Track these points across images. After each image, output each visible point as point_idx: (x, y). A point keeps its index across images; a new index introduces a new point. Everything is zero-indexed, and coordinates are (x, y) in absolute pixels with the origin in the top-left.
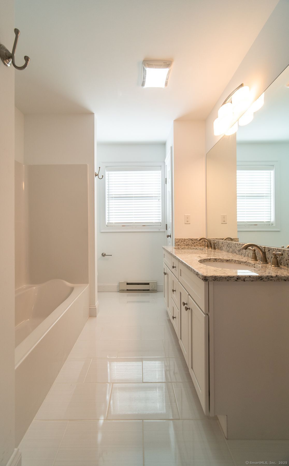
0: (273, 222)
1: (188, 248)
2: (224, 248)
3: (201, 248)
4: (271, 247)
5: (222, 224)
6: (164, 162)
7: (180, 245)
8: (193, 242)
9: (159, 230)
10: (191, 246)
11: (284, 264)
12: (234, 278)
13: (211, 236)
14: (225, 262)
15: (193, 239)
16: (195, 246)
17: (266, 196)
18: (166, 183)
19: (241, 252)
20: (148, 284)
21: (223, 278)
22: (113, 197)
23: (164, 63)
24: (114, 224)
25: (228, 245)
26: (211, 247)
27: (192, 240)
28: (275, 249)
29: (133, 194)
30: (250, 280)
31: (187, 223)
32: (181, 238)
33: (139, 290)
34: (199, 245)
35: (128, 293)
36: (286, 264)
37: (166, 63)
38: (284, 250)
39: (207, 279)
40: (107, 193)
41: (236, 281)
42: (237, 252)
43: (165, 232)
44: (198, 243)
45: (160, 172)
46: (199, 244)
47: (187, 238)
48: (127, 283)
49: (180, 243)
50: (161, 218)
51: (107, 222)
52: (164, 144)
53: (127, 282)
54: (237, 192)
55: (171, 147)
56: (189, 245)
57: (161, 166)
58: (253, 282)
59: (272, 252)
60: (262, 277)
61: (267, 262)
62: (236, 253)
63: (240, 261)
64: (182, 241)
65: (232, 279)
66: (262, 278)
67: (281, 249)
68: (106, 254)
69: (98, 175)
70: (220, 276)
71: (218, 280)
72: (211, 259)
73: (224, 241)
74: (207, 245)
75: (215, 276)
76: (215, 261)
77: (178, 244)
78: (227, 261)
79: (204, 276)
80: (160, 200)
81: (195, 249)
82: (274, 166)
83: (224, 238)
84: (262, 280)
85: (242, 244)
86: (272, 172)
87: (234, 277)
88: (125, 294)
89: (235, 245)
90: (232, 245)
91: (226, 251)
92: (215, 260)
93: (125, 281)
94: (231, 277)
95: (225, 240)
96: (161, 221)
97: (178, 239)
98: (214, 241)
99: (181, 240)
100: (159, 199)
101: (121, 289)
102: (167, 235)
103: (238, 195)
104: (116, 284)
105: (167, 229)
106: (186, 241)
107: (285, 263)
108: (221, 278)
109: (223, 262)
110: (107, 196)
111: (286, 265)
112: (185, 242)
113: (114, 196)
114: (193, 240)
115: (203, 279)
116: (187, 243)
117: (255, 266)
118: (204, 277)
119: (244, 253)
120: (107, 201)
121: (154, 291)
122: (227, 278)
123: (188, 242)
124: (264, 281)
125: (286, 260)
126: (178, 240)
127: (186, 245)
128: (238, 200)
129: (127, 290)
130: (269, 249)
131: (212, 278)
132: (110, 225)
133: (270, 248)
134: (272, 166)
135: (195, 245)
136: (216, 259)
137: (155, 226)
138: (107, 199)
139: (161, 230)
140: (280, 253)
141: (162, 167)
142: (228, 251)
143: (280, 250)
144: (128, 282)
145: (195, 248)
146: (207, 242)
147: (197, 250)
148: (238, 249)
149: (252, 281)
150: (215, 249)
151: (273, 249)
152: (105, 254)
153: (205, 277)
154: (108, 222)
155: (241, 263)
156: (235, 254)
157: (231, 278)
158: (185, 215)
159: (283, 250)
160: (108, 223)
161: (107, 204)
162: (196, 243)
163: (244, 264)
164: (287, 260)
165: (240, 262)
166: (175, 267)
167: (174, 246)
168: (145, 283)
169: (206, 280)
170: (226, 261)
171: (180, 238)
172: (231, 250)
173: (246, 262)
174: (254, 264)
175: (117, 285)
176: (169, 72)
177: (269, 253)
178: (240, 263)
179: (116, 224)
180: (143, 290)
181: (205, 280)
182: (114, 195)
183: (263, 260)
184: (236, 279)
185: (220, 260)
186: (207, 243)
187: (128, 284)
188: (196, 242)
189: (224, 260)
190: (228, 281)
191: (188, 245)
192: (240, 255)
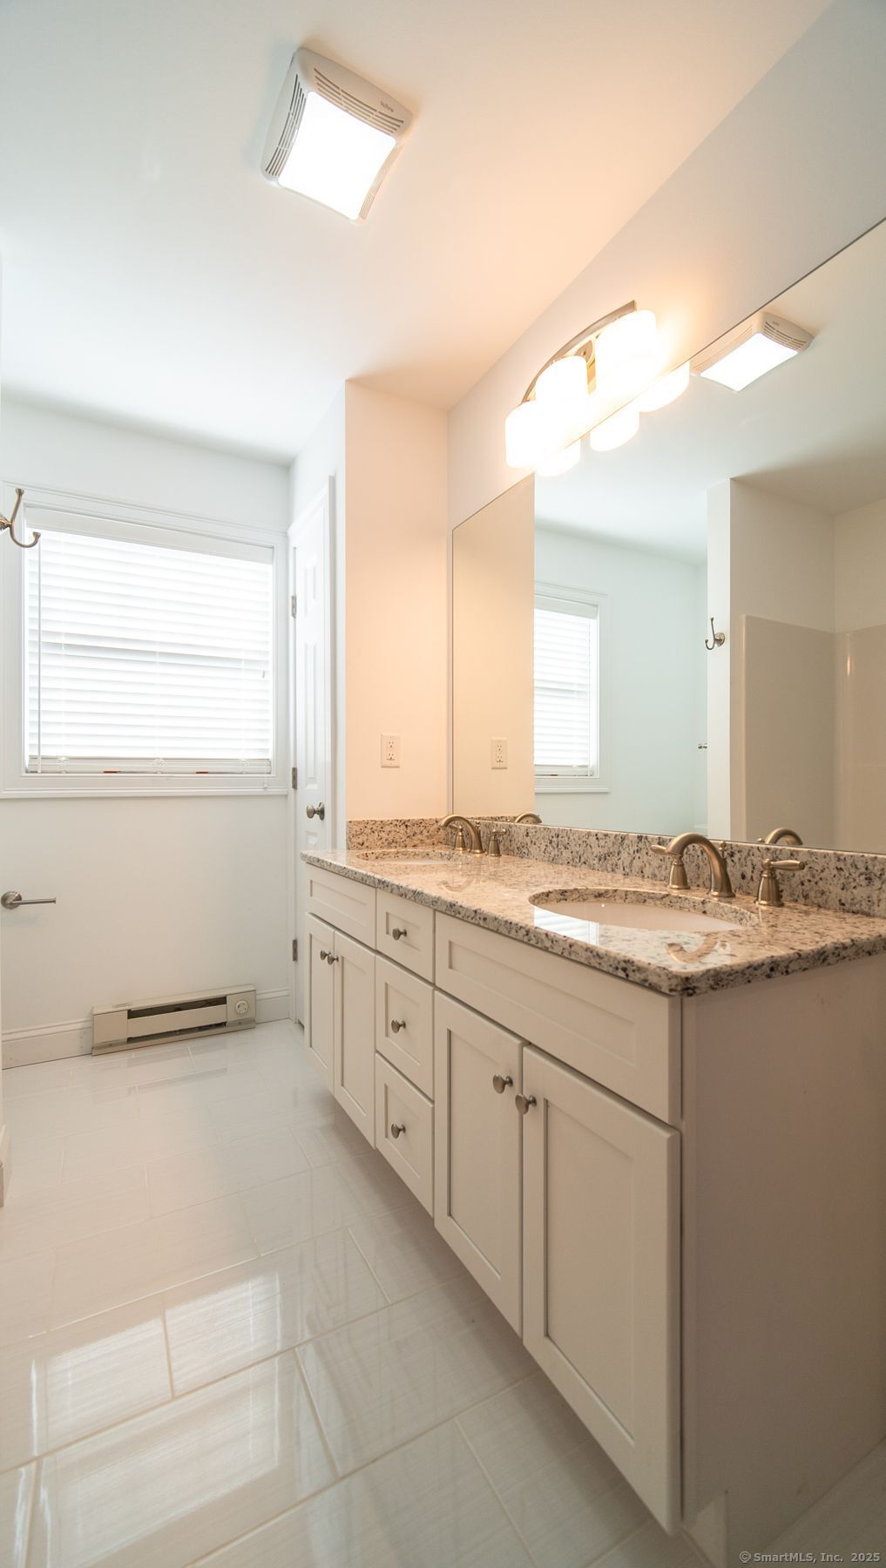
0: (592, 767)
1: (398, 853)
2: (533, 849)
3: (443, 852)
4: (739, 844)
5: (493, 768)
6: (286, 536)
7: (366, 844)
8: (408, 831)
9: (265, 788)
10: (402, 844)
11: (792, 894)
12: (763, 968)
13: (473, 810)
14: (592, 899)
15: (409, 820)
16: (414, 846)
17: (578, 692)
18: (294, 615)
19: (610, 862)
20: (221, 1001)
21: (737, 972)
22: (58, 645)
23: (382, 104)
24: (65, 763)
25: (555, 839)
26: (481, 848)
27: (406, 826)
28: (755, 851)
29: (153, 643)
30: (800, 969)
31: (390, 764)
32: (369, 819)
33: (182, 1032)
34: (428, 841)
35: (133, 1055)
36: (798, 896)
37: (392, 111)
38: (794, 851)
39: (694, 988)
40: (28, 626)
41: (769, 976)
42: (595, 862)
43: (286, 796)
44: (425, 833)
45: (269, 568)
46: (428, 837)
47: (391, 819)
48: (129, 1011)
49: (366, 837)
50: (270, 746)
51: (28, 752)
52: (285, 467)
53: (128, 1008)
54: (536, 676)
55: (330, 477)
56: (396, 842)
57: (273, 548)
58: (806, 971)
59: (742, 860)
60: (824, 952)
61: (731, 891)
62: (590, 866)
63: (644, 893)
64: (375, 828)
65: (758, 972)
66: (826, 954)
67: (781, 850)
68: (24, 899)
69: (10, 526)
70: (729, 969)
71: (723, 986)
72: (549, 892)
73: (535, 827)
74: (463, 841)
75: (715, 970)
76: (560, 900)
77: (360, 841)
78: (599, 895)
79: (684, 976)
80: (270, 677)
81: (420, 857)
82: (597, 606)
83: (515, 815)
84: (826, 963)
85: (616, 836)
86: (594, 624)
87: (763, 964)
88: (120, 1059)
89: (584, 839)
90: (572, 838)
91: (543, 861)
92: (562, 897)
93: (118, 1006)
94: (756, 964)
95: (519, 821)
96: (270, 756)
97: (359, 822)
98: (487, 826)
99: (369, 826)
100: (264, 673)
101: (99, 1040)
102: (310, 807)
103: (536, 684)
104: (77, 1023)
105: (295, 786)
106: (387, 828)
107: (797, 893)
108: (731, 975)
109: (584, 900)
110: (28, 638)
111: (801, 897)
112: (382, 834)
113: (64, 640)
114: (409, 824)
115: (679, 988)
116: (390, 838)
117: (706, 909)
118: (682, 979)
119: (627, 863)
120: (29, 660)
121: (246, 1024)
122: (747, 972)
123: (393, 833)
124: (829, 964)
125: (799, 882)
126: (361, 826)
127: (386, 844)
128: (536, 699)
129: (130, 1040)
130: (732, 848)
131: (708, 980)
132: (43, 768)
133: (737, 846)
134: (594, 605)
135: (416, 842)
136: (566, 891)
137: (247, 773)
138: (28, 649)
139: (273, 791)
140: (798, 862)
141: (277, 549)
142: (553, 861)
143: (778, 852)
144: (135, 1006)
145: (423, 853)
146: (462, 830)
147: (430, 858)
148: (597, 851)
149: (805, 969)
150: (498, 853)
151: (749, 851)
152: (19, 898)
153: (687, 979)
154: (35, 753)
155: (648, 900)
156: (585, 869)
157: (756, 969)
158: (382, 735)
159: (789, 853)
160: (33, 758)
161: (29, 672)
162: (419, 836)
163: (658, 902)
164: (806, 883)
165: (643, 899)
166: (405, 933)
167: (344, 846)
168: (206, 1001)
169: (690, 991)
170: (596, 897)
171: (366, 819)
172: (566, 854)
173: (667, 895)
174: (703, 902)
175: (79, 1026)
176: (394, 153)
177: (733, 861)
178: (645, 901)
179: (73, 763)
180: (201, 1029)
181: (686, 992)
182: (69, 635)
183: (719, 886)
184: (769, 972)
185: (575, 896)
186: (460, 834)
187: (132, 1014)
188: (418, 831)
189: (587, 892)
190: (749, 981)
191: (394, 844)
192: (605, 872)
